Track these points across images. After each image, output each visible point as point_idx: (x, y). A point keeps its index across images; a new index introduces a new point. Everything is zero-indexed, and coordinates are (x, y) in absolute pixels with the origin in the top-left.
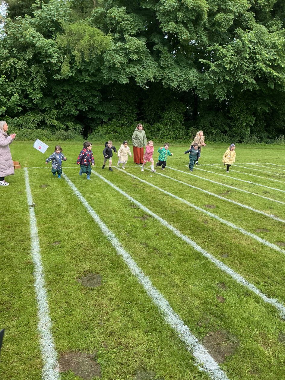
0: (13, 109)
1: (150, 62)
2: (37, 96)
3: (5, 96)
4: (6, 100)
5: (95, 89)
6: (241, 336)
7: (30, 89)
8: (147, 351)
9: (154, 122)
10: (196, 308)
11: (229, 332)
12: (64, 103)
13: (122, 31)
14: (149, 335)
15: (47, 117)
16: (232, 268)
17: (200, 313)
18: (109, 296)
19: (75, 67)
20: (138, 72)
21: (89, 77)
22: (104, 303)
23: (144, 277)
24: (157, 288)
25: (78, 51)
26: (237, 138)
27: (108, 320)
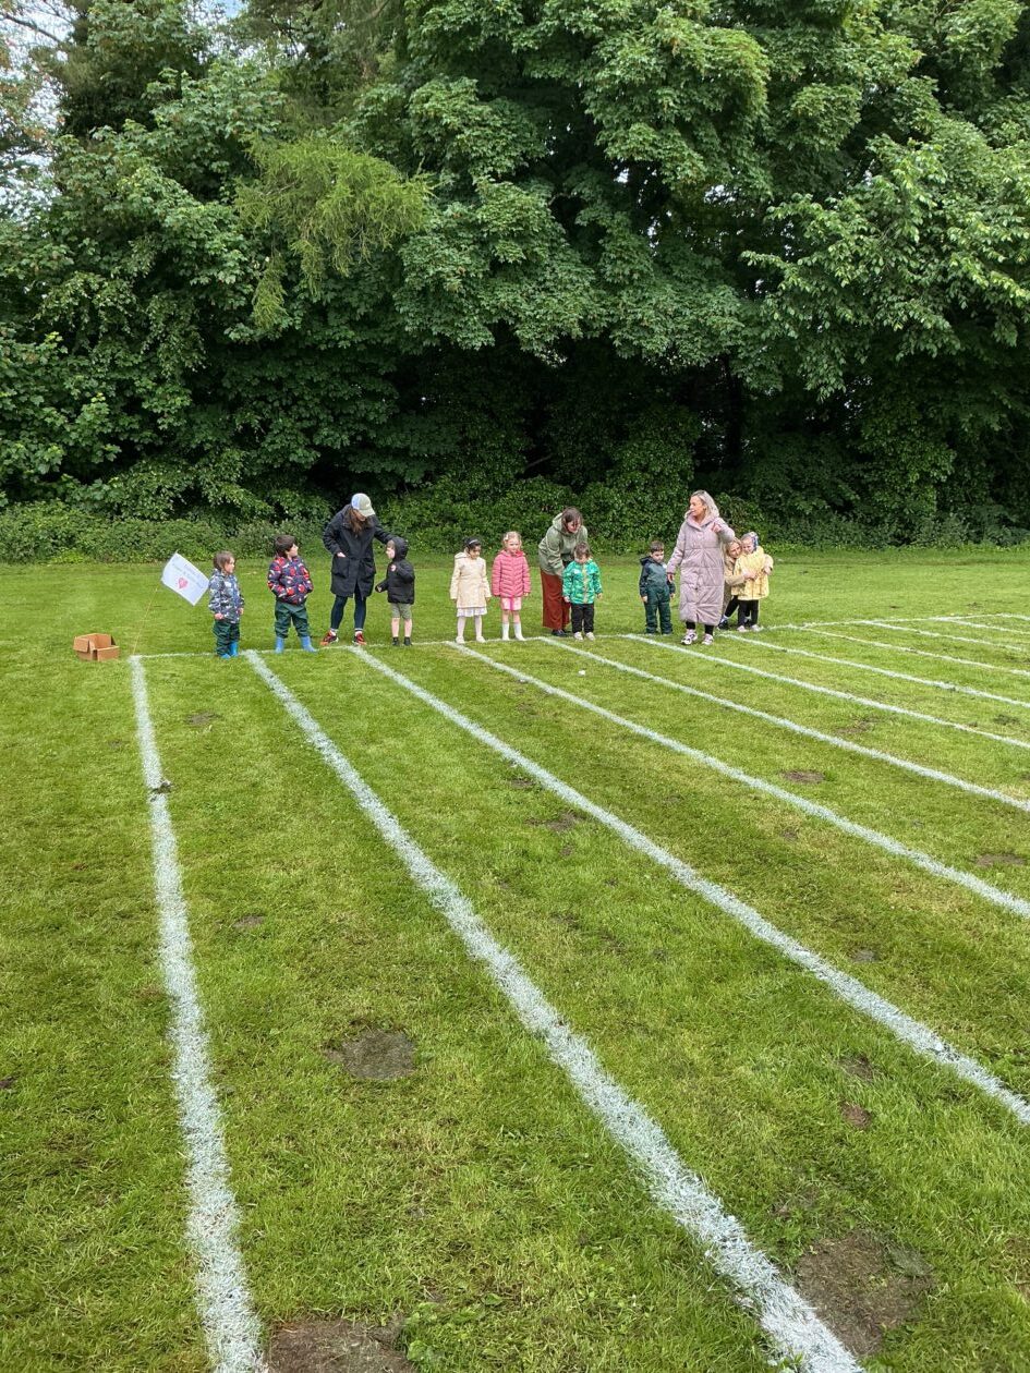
0: (89, 452)
1: (565, 268)
2: (170, 403)
3: (58, 407)
4: (61, 420)
5: (374, 373)
6: (939, 1253)
7: (144, 379)
8: (590, 1313)
9: (588, 480)
10: (763, 1148)
11: (891, 1236)
12: (265, 424)
13: (463, 164)
14: (596, 1253)
15: (207, 476)
16: (891, 1001)
17: (782, 1170)
18: (444, 1111)
19: (302, 296)
20: (525, 306)
21: (353, 329)
22: (427, 1136)
23: (569, 1038)
24: (618, 1080)
25: (312, 239)
26: (890, 528)
27: (442, 1199)
